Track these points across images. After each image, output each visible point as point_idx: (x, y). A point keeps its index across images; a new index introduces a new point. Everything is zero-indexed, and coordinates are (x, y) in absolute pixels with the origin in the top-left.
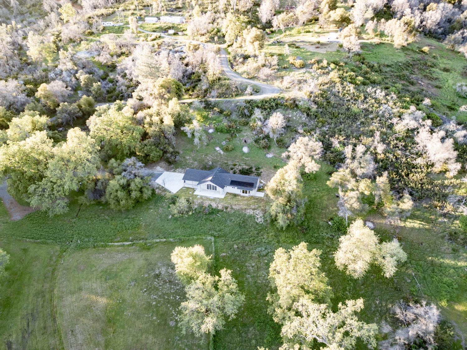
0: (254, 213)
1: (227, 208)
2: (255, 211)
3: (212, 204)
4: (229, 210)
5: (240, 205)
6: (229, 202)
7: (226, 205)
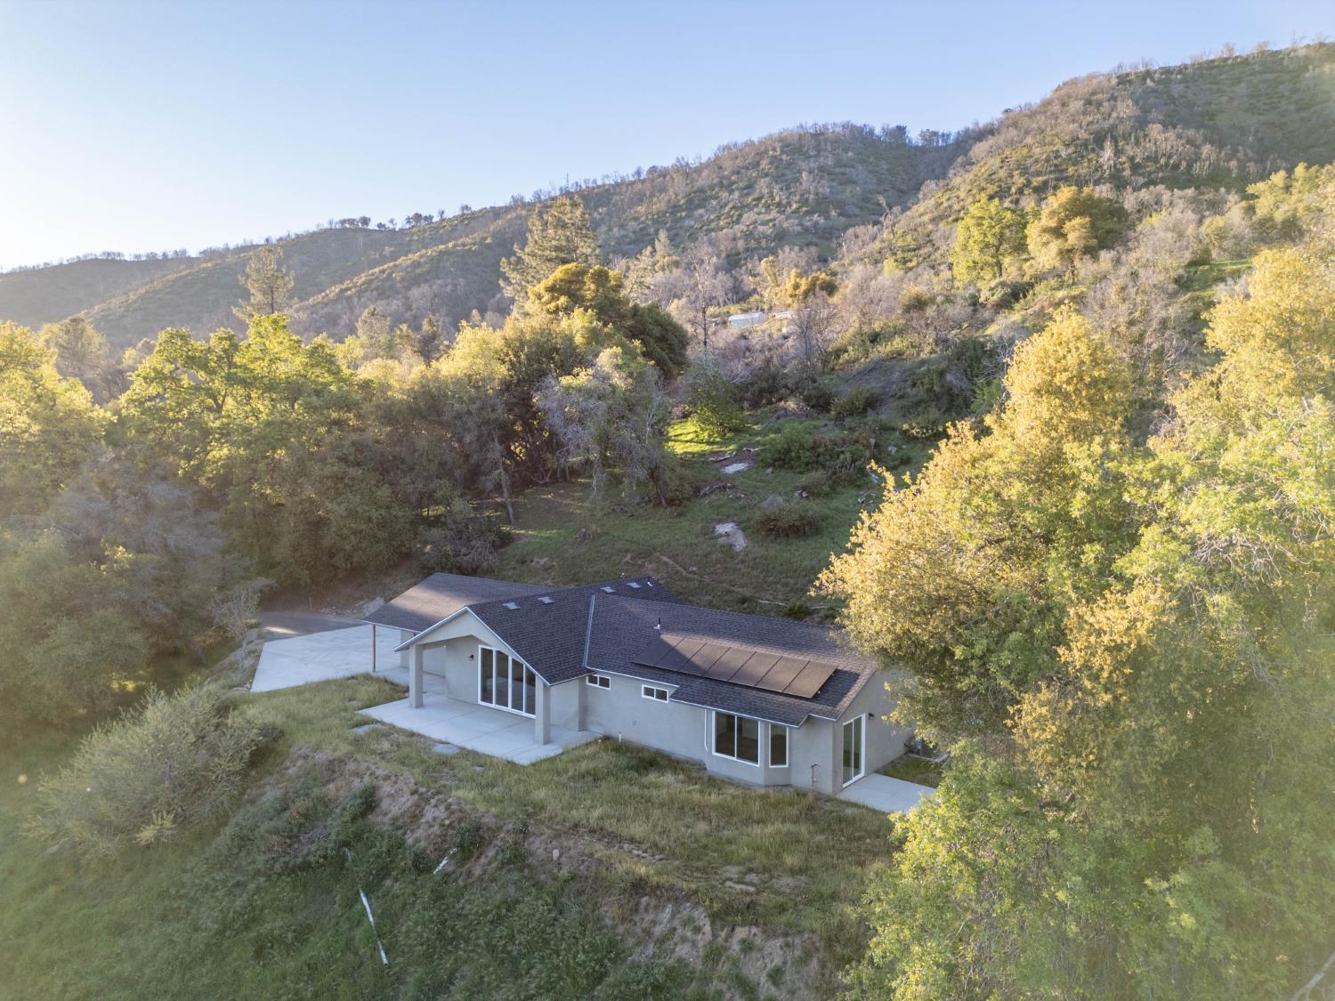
1: (473, 846)
2: (741, 933)
3: (387, 788)
4: (477, 871)
5: (612, 838)
6: (541, 794)
7: (487, 814)
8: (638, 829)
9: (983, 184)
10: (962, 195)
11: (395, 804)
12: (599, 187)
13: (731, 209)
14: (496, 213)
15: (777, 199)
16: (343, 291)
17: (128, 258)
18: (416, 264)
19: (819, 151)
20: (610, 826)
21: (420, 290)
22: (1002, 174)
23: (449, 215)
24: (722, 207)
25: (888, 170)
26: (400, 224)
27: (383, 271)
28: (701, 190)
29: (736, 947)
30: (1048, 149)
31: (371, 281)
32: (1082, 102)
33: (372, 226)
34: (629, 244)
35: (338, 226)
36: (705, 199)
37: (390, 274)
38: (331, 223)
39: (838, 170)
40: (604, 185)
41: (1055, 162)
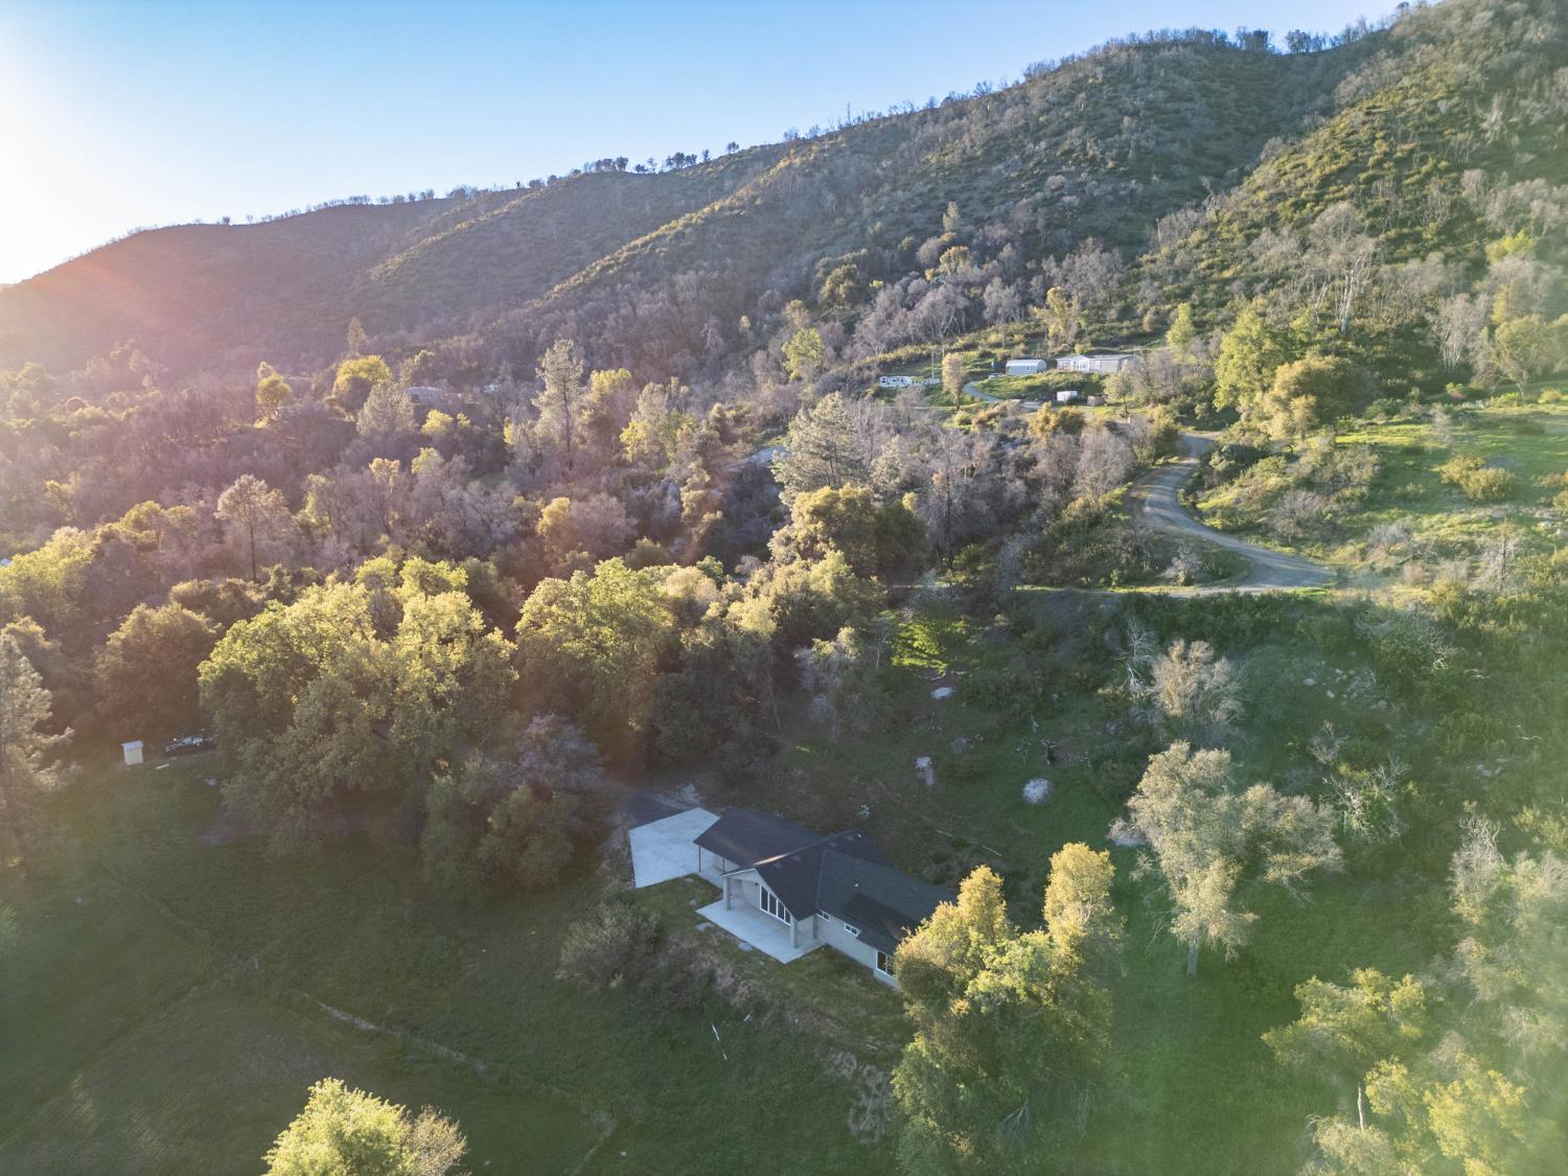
0: (857, 1074)
1: (760, 1008)
2: (868, 1068)
3: (719, 972)
4: (763, 1023)
5: (823, 1015)
6: (791, 986)
7: (767, 996)
8: (833, 1012)
9: (1338, 150)
10: (1310, 164)
11: (725, 981)
12: (885, 119)
13: (1036, 165)
14: (767, 155)
15: (1091, 153)
16: (605, 269)
17: (375, 202)
18: (679, 236)
19: (1149, 78)
20: (822, 1009)
21: (686, 277)
22: (1363, 134)
23: (713, 156)
24: (1025, 160)
25: (1236, 101)
26: (660, 166)
27: (645, 245)
28: (1001, 137)
29: (865, 1073)
30: (1426, 97)
31: (634, 256)
32: (1490, 14)
33: (630, 168)
34: (915, 211)
35: (593, 170)
36: (1005, 150)
37: (653, 249)
38: (586, 165)
39: (1171, 106)
40: (891, 117)
41: (1430, 119)
